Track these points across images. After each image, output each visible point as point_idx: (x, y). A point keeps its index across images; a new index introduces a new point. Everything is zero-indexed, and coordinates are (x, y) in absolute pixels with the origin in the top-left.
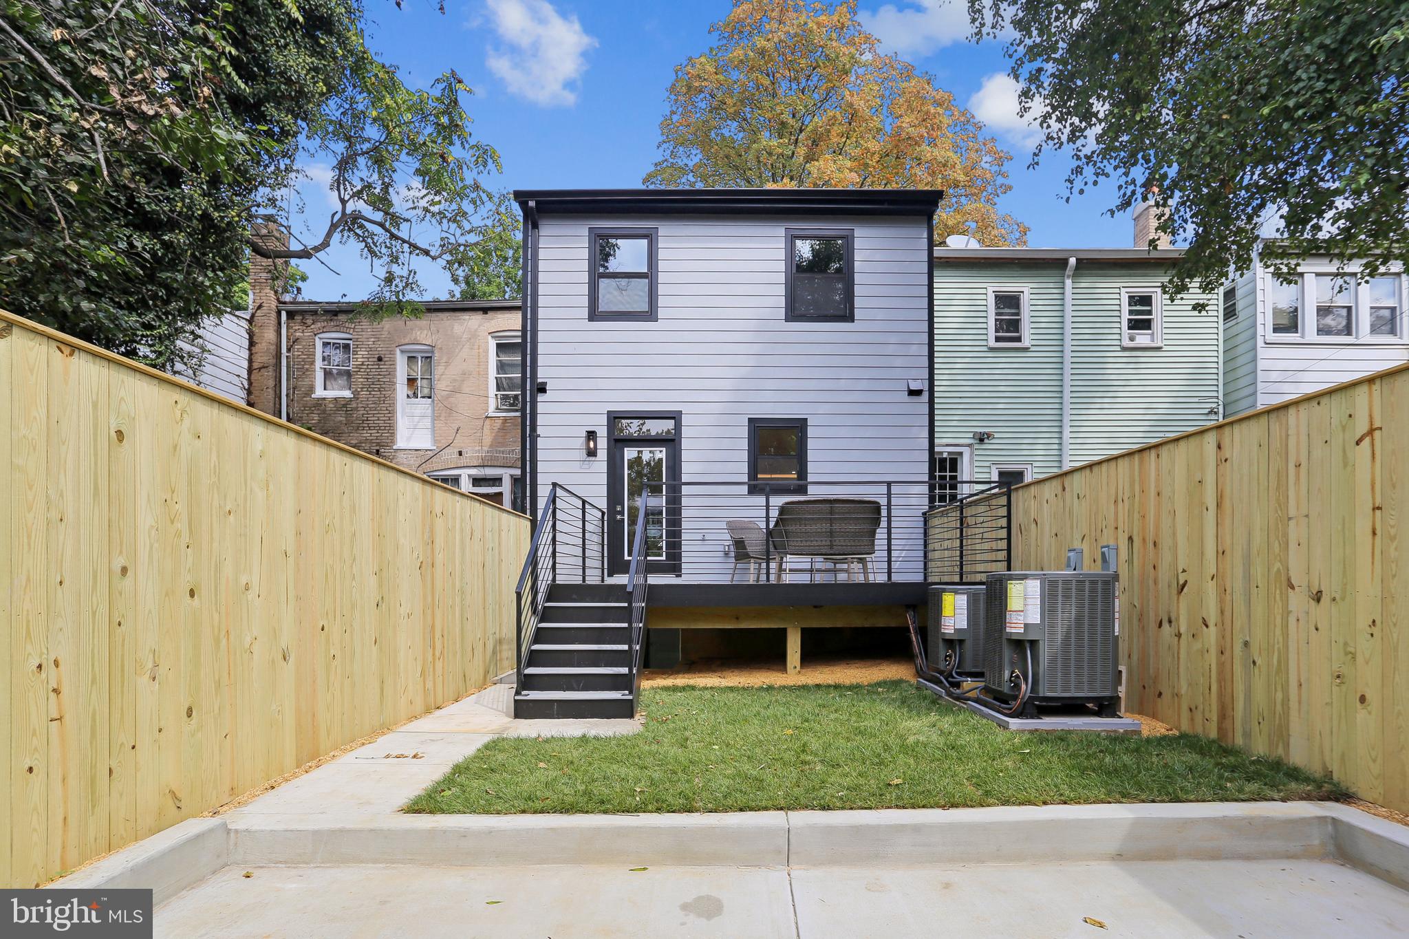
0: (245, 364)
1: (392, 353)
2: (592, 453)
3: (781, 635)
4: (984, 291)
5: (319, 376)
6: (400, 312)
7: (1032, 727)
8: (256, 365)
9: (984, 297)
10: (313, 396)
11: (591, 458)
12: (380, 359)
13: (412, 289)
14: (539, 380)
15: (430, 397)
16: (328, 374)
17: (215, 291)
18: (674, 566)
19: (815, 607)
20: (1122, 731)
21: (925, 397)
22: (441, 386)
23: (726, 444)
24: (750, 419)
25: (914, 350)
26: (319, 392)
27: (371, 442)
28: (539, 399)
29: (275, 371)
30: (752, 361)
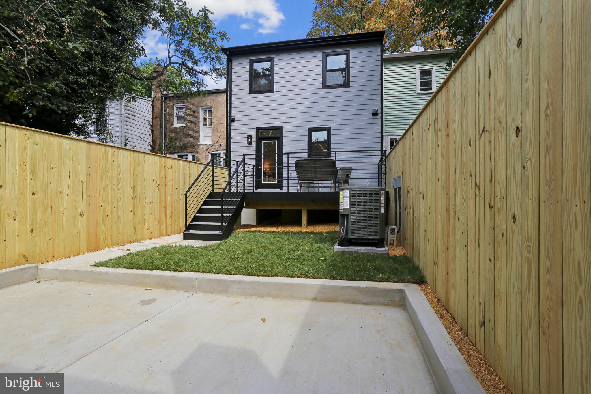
0: (151, 116)
1: (198, 109)
2: (250, 143)
3: (299, 212)
4: (415, 70)
5: (175, 118)
6: (199, 94)
7: (343, 250)
8: (154, 117)
9: (415, 72)
10: (173, 126)
11: (250, 145)
12: (194, 112)
13: (202, 86)
14: (232, 117)
15: (211, 125)
16: (178, 119)
17: (95, 94)
18: (279, 186)
19: (312, 201)
20: (380, 253)
21: (379, 116)
22: (214, 121)
23: (299, 138)
24: (308, 128)
25: (374, 97)
26: (175, 125)
27: (191, 142)
28: (232, 124)
29: (161, 118)
30: (309, 105)
